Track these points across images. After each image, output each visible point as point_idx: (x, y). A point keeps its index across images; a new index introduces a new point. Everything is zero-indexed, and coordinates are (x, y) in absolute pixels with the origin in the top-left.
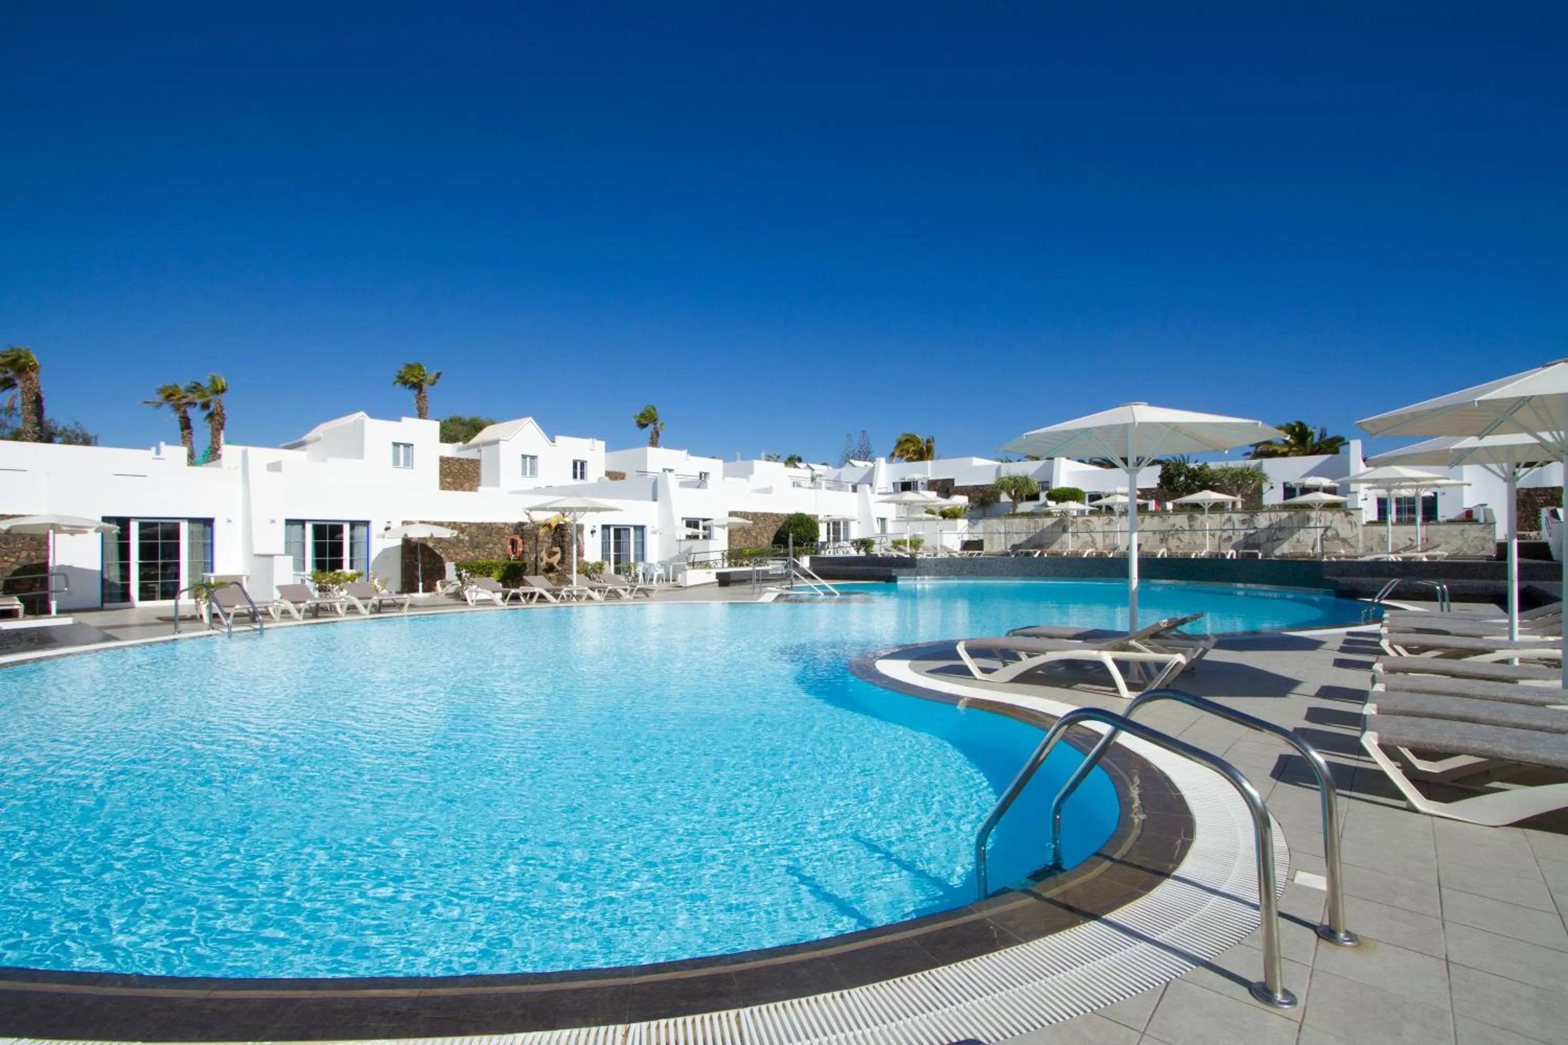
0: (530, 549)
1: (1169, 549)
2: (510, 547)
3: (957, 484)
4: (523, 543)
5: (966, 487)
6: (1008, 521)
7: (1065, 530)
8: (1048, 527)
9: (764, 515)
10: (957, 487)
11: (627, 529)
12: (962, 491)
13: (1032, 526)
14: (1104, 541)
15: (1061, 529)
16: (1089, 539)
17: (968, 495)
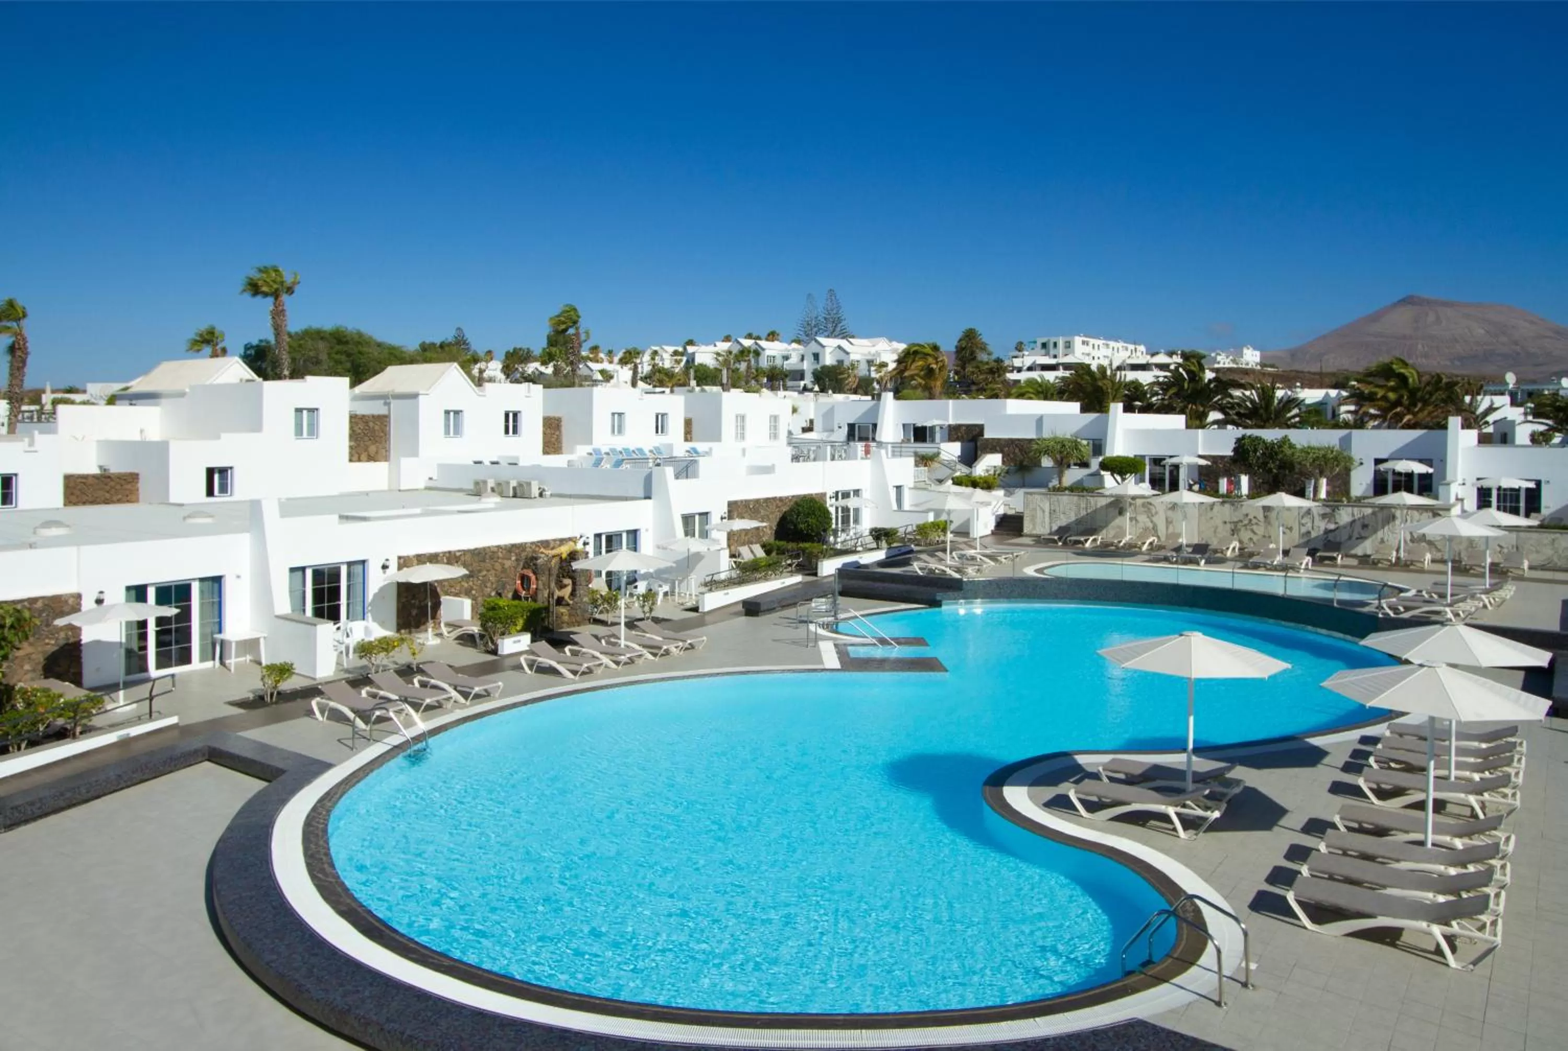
0: (544, 585)
1: (1241, 542)
2: (519, 582)
3: (987, 435)
4: (537, 579)
5: (999, 440)
6: (1054, 498)
7: (1121, 512)
8: (1102, 507)
9: (767, 500)
10: (987, 440)
11: (619, 535)
12: (995, 446)
13: (1083, 505)
14: (1167, 528)
15: (1117, 511)
16: (1151, 525)
17: (1001, 451)
